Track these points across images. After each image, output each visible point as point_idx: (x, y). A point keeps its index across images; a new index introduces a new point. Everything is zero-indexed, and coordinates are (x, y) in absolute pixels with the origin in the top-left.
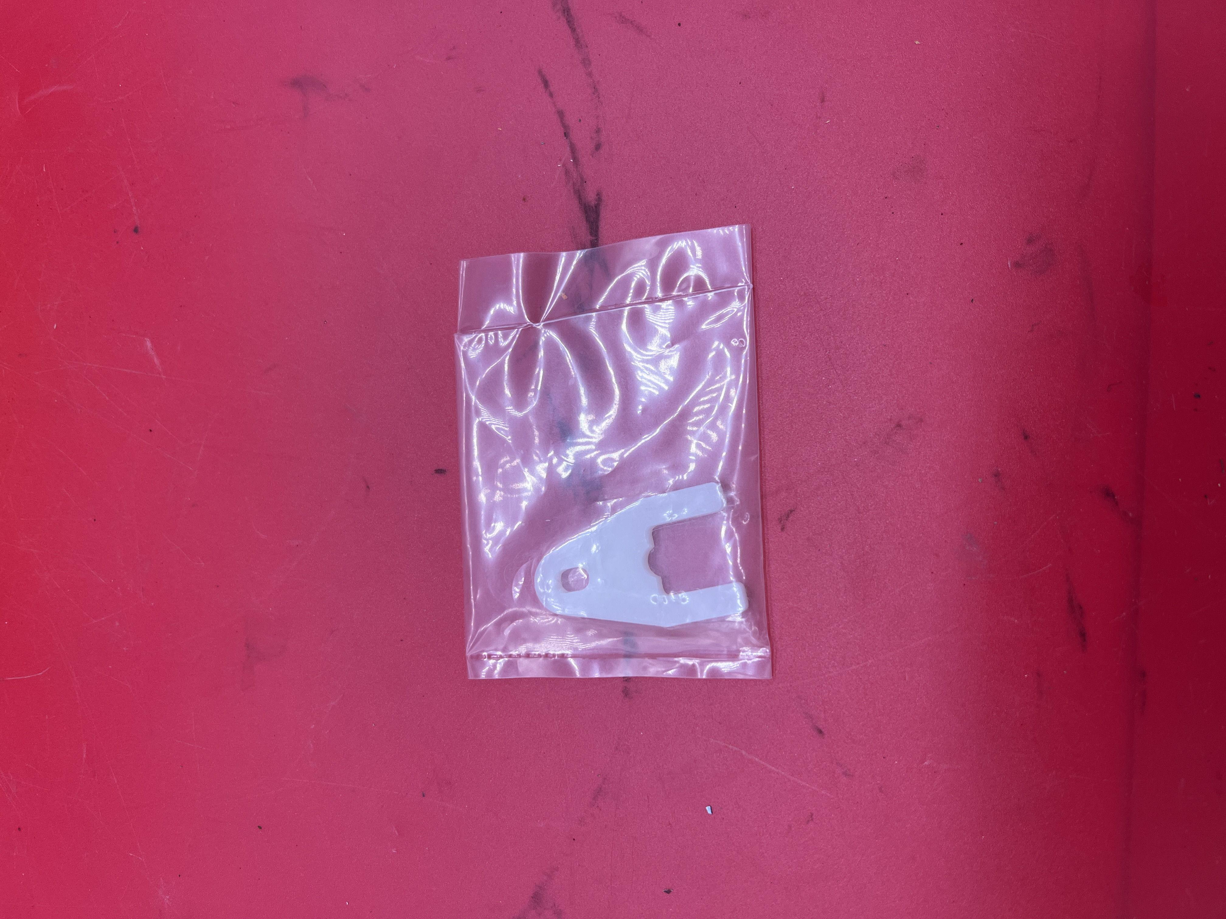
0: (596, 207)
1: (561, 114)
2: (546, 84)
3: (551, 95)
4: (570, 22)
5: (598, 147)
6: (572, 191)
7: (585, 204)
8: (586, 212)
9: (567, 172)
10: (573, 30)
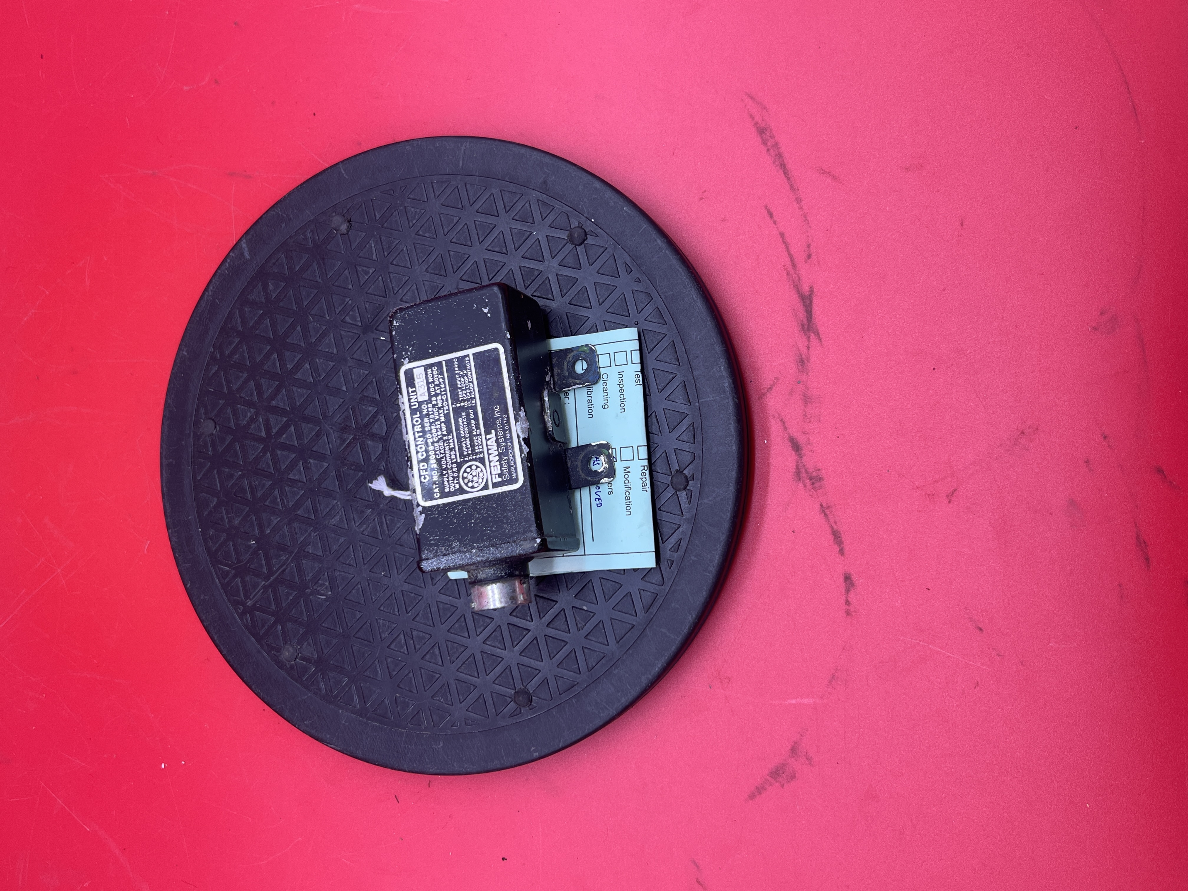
0: (809, 296)
1: (782, 235)
2: (771, 215)
3: (775, 223)
4: (786, 173)
5: (809, 256)
6: (792, 286)
7: (802, 294)
8: (803, 300)
9: (788, 274)
10: (788, 179)
